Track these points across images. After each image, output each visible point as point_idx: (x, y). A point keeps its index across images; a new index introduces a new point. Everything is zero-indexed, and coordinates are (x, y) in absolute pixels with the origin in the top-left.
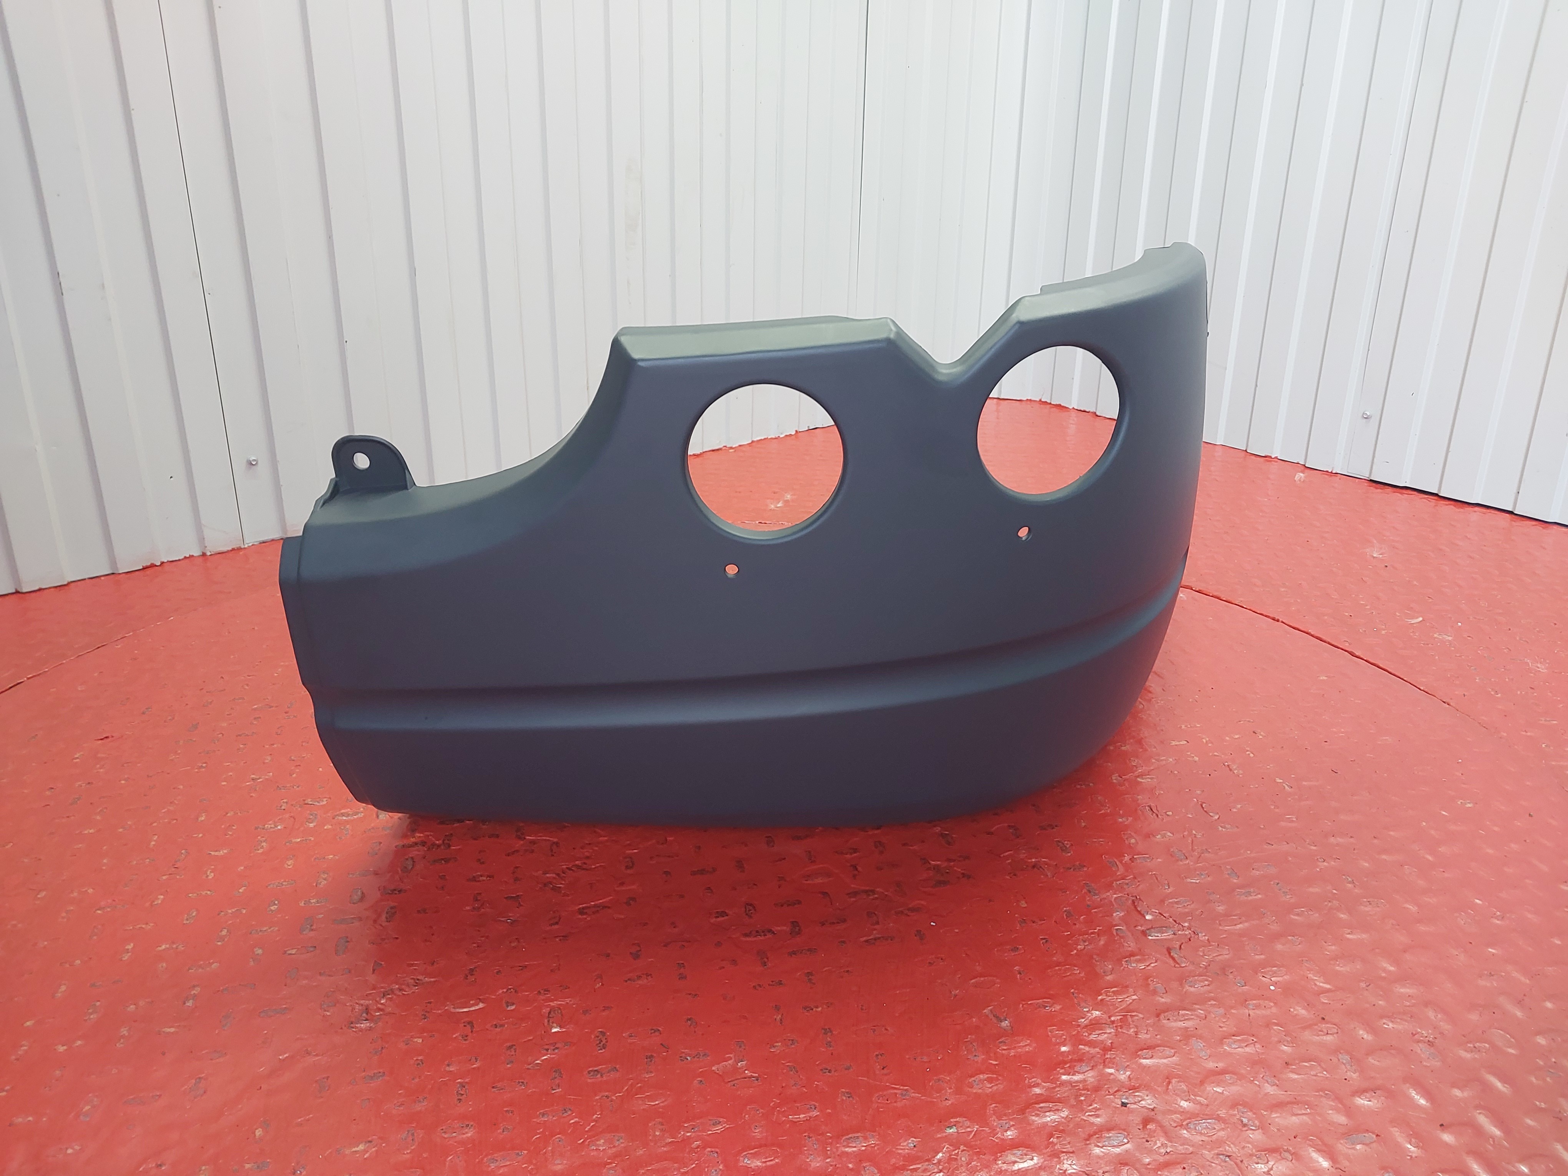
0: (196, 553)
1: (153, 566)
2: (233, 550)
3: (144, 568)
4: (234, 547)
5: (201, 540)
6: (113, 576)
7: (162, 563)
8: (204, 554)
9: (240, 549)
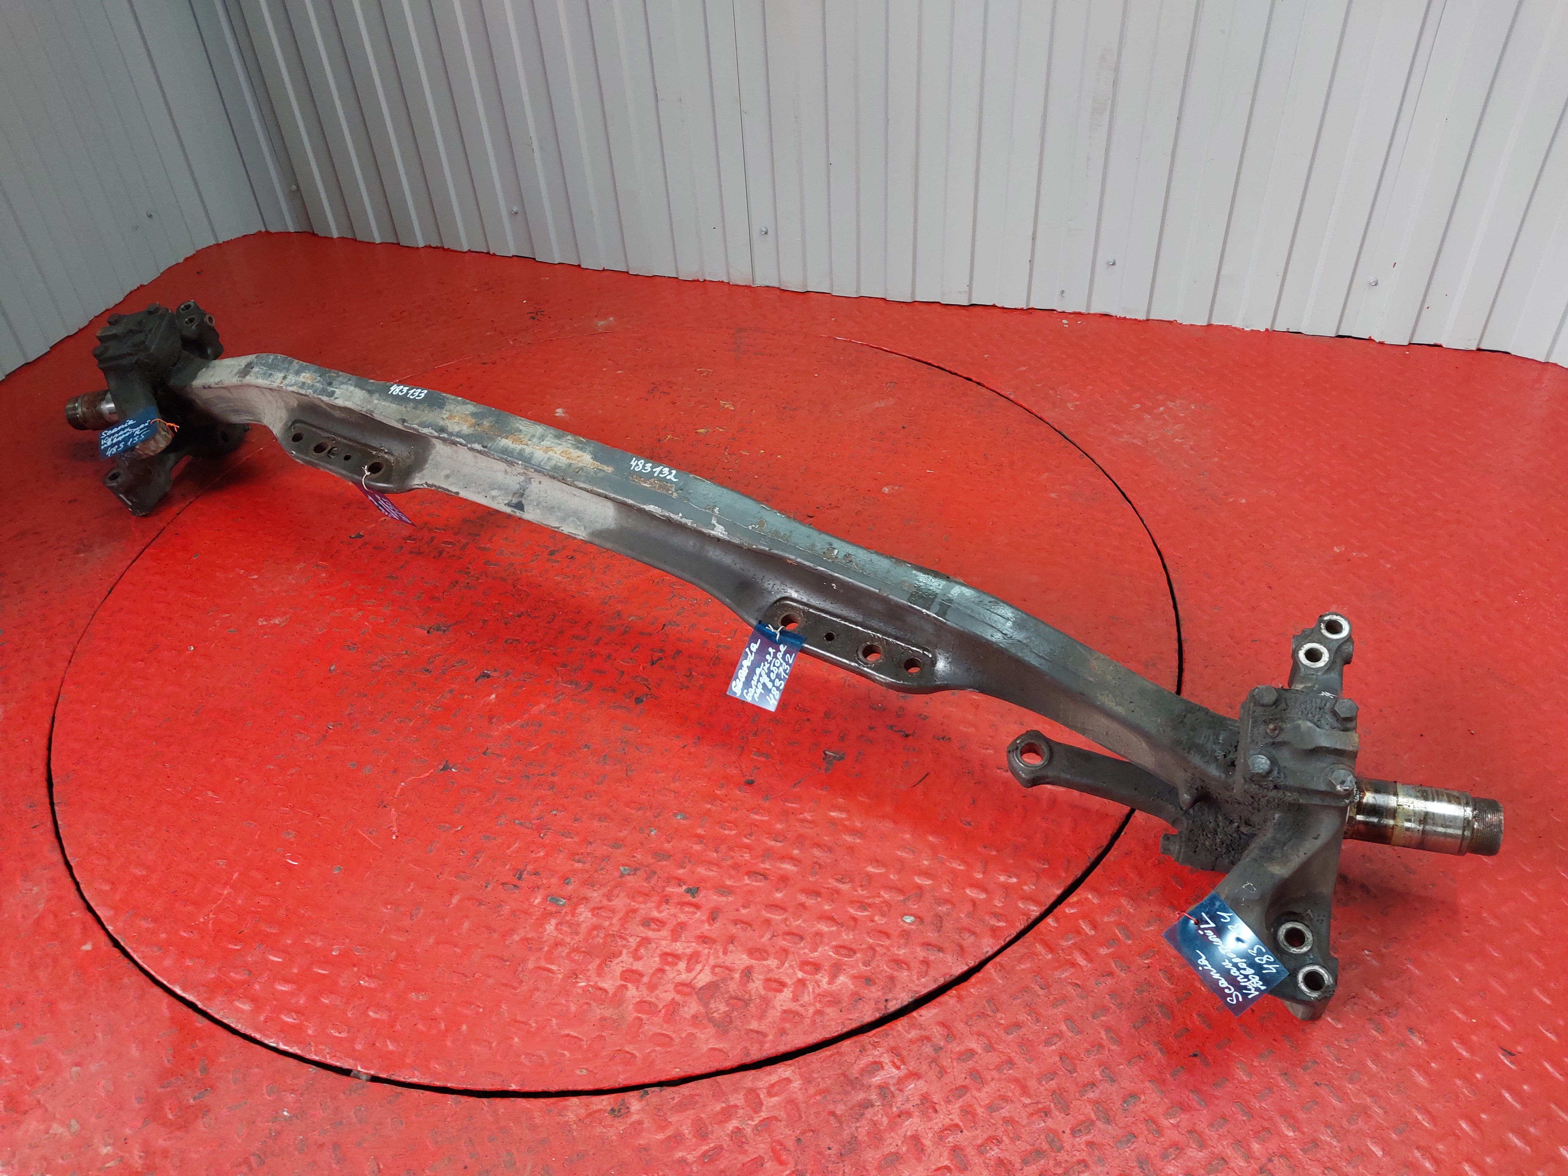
0: (726, 281)
1: (698, 281)
2: (746, 286)
3: (694, 281)
4: (748, 284)
5: (728, 274)
6: (676, 280)
7: (705, 280)
8: (729, 283)
9: (750, 287)
